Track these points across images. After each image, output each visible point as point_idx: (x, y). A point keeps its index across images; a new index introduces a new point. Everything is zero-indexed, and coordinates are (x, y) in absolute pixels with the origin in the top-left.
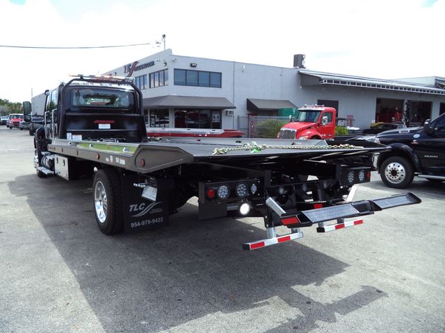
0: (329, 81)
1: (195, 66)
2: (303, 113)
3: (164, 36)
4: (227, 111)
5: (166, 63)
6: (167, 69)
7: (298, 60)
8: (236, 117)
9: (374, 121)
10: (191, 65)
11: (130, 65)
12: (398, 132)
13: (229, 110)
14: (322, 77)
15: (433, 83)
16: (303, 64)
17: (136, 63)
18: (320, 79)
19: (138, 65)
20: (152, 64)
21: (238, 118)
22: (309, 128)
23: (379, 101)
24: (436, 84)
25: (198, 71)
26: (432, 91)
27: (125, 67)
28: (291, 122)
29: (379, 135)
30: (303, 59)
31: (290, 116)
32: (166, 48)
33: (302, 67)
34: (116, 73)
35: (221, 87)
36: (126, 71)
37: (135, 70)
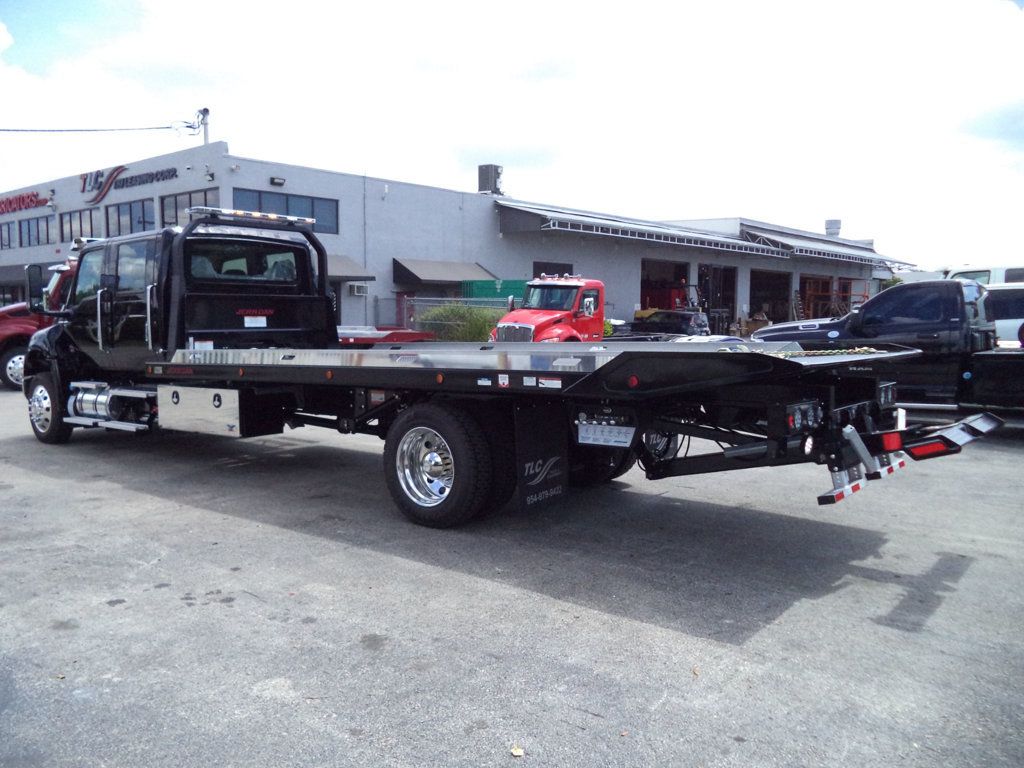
0: (563, 224)
1: (281, 185)
2: (538, 290)
3: (205, 112)
4: (351, 287)
5: (212, 176)
6: (217, 188)
7: (489, 176)
8: (370, 300)
9: (638, 306)
10: (272, 182)
11: (99, 174)
12: (796, 328)
13: (357, 284)
14: (549, 215)
15: (737, 230)
16: (499, 186)
17: (120, 169)
18: (544, 220)
19: (123, 176)
20: (171, 174)
21: (376, 300)
22: (557, 322)
24: (742, 232)
25: (287, 196)
26: (740, 248)
27: (84, 178)
28: (512, 309)
30: (498, 175)
31: (511, 298)
32: (211, 140)
33: (496, 191)
34: (53, 191)
35: (337, 232)
36: (88, 188)
37: (115, 188)
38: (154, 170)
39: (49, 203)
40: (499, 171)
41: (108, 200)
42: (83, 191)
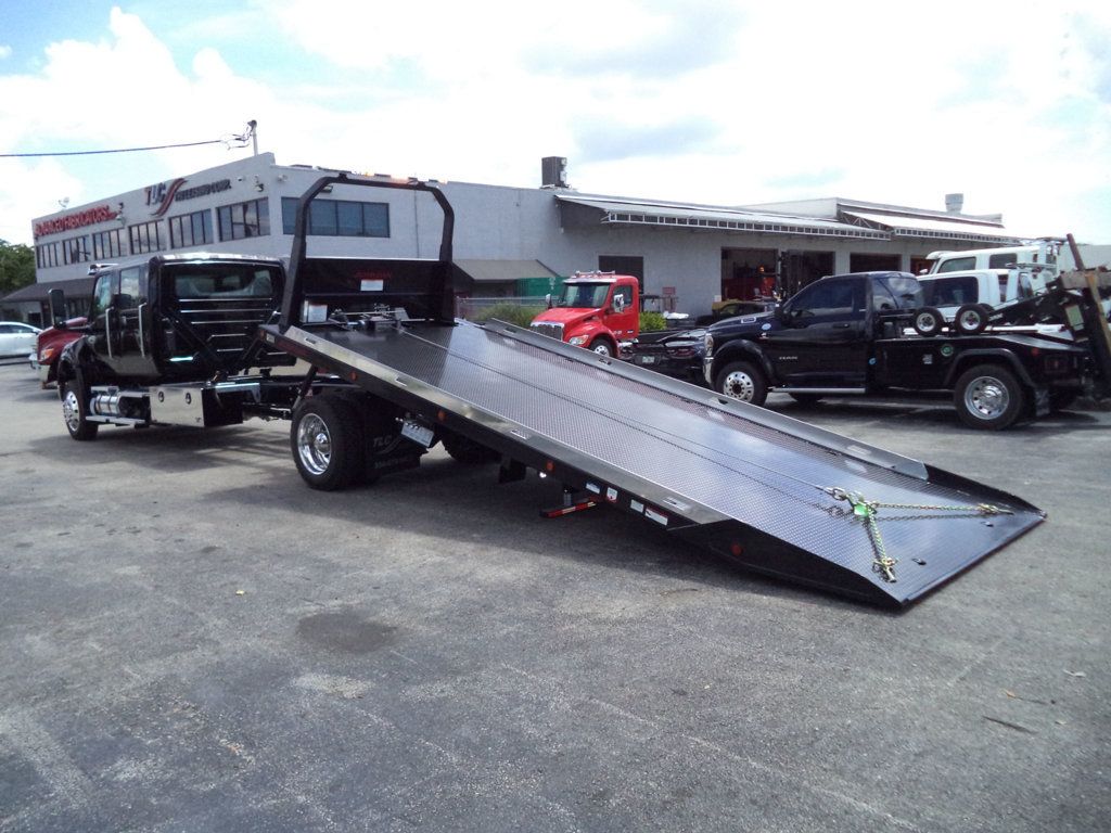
0: (622, 216)
1: (329, 192)
2: (575, 288)
3: (253, 124)
5: (261, 186)
6: (266, 199)
7: (553, 169)
9: (718, 298)
11: (162, 187)
14: (607, 207)
15: (834, 211)
16: (563, 178)
17: (180, 181)
18: (601, 212)
19: (184, 188)
20: (225, 185)
22: (589, 319)
23: (726, 254)
24: (839, 213)
25: (336, 202)
26: (830, 231)
27: (149, 190)
28: (550, 307)
29: (712, 327)
30: (561, 167)
31: (548, 296)
32: (260, 152)
33: (561, 184)
34: (121, 204)
35: (388, 236)
36: (153, 201)
37: (177, 200)
38: (209, 182)
39: (118, 217)
40: (563, 162)
41: (170, 213)
42: (148, 203)
